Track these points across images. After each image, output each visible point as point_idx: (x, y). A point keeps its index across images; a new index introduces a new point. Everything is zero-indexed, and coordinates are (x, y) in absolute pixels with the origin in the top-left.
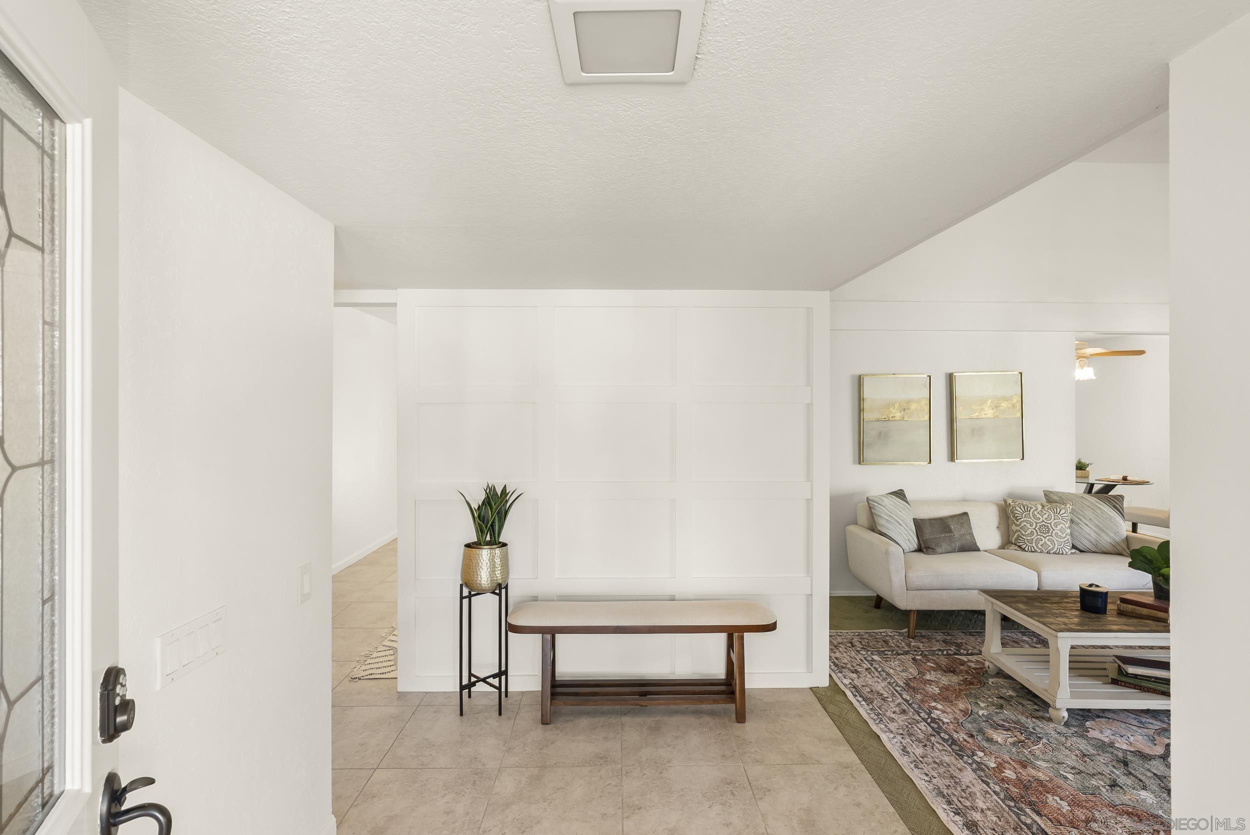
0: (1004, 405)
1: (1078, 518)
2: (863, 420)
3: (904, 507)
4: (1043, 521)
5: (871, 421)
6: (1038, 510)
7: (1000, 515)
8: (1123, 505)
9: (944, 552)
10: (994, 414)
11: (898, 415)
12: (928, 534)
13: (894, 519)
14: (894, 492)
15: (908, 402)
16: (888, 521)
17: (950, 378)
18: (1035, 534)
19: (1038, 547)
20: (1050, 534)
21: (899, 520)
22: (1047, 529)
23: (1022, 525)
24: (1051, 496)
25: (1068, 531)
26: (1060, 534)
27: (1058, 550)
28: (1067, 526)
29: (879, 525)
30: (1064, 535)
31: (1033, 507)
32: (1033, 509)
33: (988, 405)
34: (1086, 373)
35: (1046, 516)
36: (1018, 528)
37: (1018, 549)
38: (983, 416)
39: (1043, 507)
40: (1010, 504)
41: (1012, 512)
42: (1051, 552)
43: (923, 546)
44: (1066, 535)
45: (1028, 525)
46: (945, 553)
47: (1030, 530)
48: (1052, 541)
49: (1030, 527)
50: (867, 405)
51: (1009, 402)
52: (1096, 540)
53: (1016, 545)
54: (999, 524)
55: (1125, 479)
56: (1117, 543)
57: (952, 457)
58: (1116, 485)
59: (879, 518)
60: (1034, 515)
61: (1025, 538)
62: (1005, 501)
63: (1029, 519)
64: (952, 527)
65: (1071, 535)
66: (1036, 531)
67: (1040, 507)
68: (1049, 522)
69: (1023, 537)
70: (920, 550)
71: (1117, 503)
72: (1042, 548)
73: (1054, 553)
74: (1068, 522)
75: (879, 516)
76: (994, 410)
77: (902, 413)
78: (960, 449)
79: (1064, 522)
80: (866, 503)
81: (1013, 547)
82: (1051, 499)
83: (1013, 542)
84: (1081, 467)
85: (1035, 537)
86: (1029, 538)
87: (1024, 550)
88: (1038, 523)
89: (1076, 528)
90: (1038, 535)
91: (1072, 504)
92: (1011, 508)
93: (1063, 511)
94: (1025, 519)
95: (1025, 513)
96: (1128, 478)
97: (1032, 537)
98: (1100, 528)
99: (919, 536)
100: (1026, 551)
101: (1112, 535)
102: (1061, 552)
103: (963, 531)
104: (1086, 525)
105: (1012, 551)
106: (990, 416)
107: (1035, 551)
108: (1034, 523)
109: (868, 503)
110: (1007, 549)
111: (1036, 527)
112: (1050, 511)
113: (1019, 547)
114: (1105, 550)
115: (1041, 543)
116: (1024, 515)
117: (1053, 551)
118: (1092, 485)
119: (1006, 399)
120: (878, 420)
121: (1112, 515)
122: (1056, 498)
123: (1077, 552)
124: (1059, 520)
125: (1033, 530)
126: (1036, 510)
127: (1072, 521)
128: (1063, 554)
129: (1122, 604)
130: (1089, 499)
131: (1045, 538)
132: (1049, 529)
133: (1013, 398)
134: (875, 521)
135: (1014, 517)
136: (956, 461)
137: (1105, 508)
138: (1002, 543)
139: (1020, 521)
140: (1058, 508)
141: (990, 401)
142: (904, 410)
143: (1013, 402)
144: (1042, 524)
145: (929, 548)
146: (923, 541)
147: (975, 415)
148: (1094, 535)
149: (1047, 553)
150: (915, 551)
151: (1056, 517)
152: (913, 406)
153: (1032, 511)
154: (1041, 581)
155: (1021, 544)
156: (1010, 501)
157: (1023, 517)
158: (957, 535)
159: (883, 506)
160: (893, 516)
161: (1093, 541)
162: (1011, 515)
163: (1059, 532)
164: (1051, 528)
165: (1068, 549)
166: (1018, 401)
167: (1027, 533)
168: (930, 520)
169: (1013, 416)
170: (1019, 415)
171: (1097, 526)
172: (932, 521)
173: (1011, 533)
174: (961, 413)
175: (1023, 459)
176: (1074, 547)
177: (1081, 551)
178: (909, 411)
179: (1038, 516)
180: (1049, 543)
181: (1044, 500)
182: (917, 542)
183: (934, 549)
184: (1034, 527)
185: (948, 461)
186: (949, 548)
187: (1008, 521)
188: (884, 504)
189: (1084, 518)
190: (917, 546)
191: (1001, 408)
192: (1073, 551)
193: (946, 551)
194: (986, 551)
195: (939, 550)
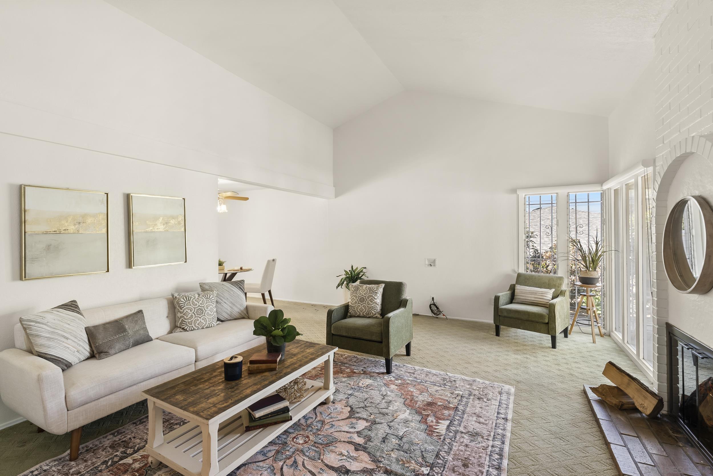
0: (172, 222)
1: (220, 299)
2: (25, 232)
3: (74, 318)
4: (199, 306)
5: (36, 234)
6: (196, 298)
7: (169, 307)
8: (244, 286)
9: (117, 352)
10: (165, 228)
11: (72, 228)
12: (101, 339)
13: (59, 334)
14: (63, 305)
15: (84, 216)
16: (49, 339)
17: (128, 198)
18: (194, 317)
19: (196, 326)
20: (203, 314)
21: (65, 334)
22: (202, 311)
23: (185, 312)
24: (204, 286)
25: (215, 310)
26: (210, 313)
27: (209, 325)
28: (214, 306)
29: (37, 345)
30: (212, 313)
31: (192, 296)
32: (192, 298)
33: (160, 222)
34: (222, 208)
35: (201, 302)
36: (182, 315)
37: (182, 331)
38: (156, 230)
39: (199, 295)
40: (176, 297)
41: (178, 303)
42: (205, 327)
43: (95, 352)
44: (214, 313)
45: (189, 311)
46: (119, 352)
47: (190, 314)
48: (205, 319)
49: (190, 312)
50: (29, 217)
51: (176, 219)
52: (231, 312)
53: (181, 328)
54: (169, 314)
55: (241, 269)
56: (242, 311)
57: (130, 264)
58: (237, 273)
59: (37, 339)
60: (193, 302)
61: (187, 321)
62: (173, 295)
63: (190, 306)
64: (127, 326)
65: (217, 312)
66: (195, 314)
67: (197, 296)
68: (203, 306)
69: (185, 321)
70: (92, 356)
71: (240, 284)
72: (199, 326)
73: (206, 328)
74: (215, 303)
75: (37, 336)
76: (165, 226)
77: (77, 226)
78: (137, 257)
79: (212, 304)
80: (20, 324)
81: (179, 330)
82: (205, 288)
83: (179, 326)
84: (221, 264)
85: (193, 319)
86: (189, 321)
87: (186, 330)
88: (196, 308)
89: (219, 306)
90: (196, 317)
91: (216, 290)
92: (177, 300)
93: (211, 296)
94: (187, 307)
95: (187, 303)
96: (243, 268)
97: (192, 320)
98: (232, 304)
99: (92, 343)
100: (187, 331)
101: (239, 306)
102: (211, 326)
103: (137, 328)
104: (225, 303)
105: (178, 334)
106: (162, 230)
107: (194, 329)
108: (193, 308)
109: (22, 325)
110: (174, 332)
111: (194, 311)
112: (203, 298)
113: (183, 329)
114: (235, 317)
115: (198, 322)
116: (186, 304)
117: (206, 326)
118: (226, 274)
119: (173, 218)
120: (46, 233)
121: (239, 293)
122: (207, 287)
123: (220, 322)
124: (209, 303)
125: (192, 314)
126: (194, 299)
127: (217, 302)
128: (212, 327)
129: (251, 366)
130: (226, 285)
131: (200, 318)
132: (203, 311)
133: (179, 217)
134: (31, 342)
135: (179, 306)
136: (133, 267)
137: (235, 289)
138: (171, 328)
139: (183, 309)
140: (208, 295)
141: (161, 218)
142: (79, 223)
143: (179, 220)
144: (198, 308)
145: (102, 352)
146: (96, 347)
147: (149, 230)
148: (229, 309)
149: (202, 329)
150: (88, 359)
151: (208, 301)
152: (89, 220)
153: (191, 300)
154: (197, 354)
155: (184, 326)
156: (176, 295)
157: (186, 305)
158: (130, 332)
159: (43, 324)
160: (56, 331)
161: (229, 312)
162: (177, 305)
163: (209, 312)
164: (204, 310)
165: (215, 322)
166: (182, 219)
167: (188, 317)
168: (104, 325)
169: (179, 231)
170: (183, 229)
171: (231, 303)
172: (107, 325)
173: (177, 319)
174: (137, 227)
175: (186, 262)
176: (219, 320)
177: (222, 321)
178: (84, 224)
179: (196, 303)
180: (203, 321)
181: (200, 290)
182: (89, 350)
183: (108, 352)
184: (193, 311)
185: (127, 268)
186: (123, 347)
187: (175, 310)
188: (45, 321)
189: (224, 298)
190: (90, 353)
191: (170, 224)
192: (218, 322)
193: (120, 350)
194: (157, 339)
195: (112, 351)
